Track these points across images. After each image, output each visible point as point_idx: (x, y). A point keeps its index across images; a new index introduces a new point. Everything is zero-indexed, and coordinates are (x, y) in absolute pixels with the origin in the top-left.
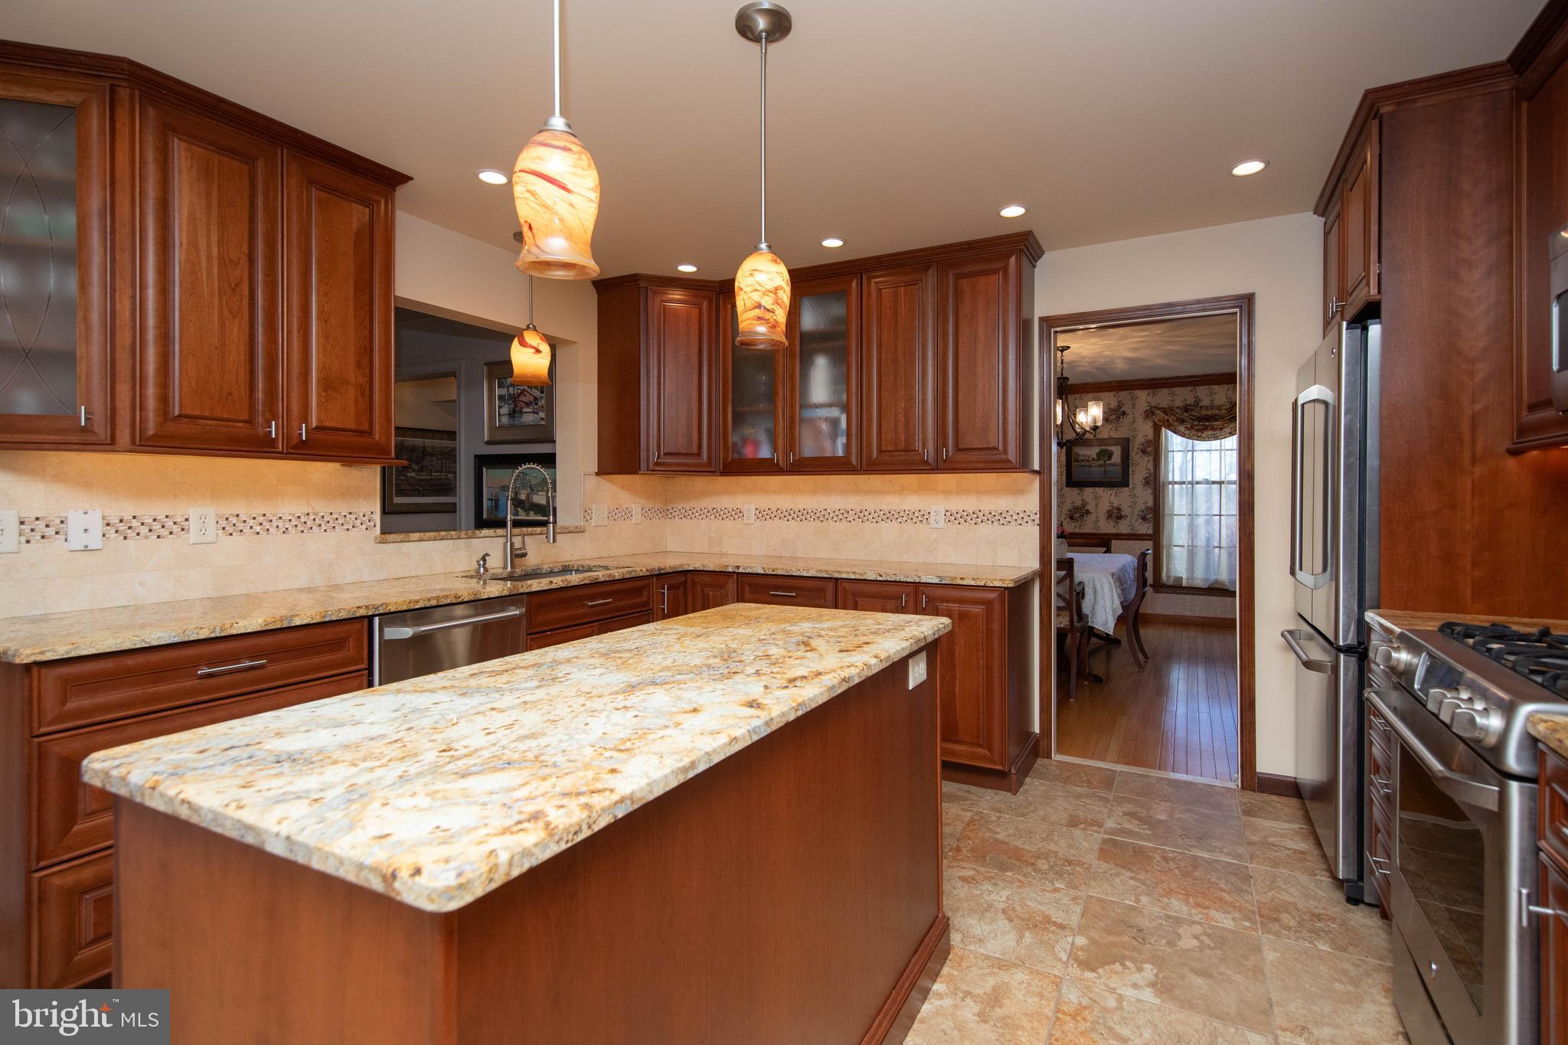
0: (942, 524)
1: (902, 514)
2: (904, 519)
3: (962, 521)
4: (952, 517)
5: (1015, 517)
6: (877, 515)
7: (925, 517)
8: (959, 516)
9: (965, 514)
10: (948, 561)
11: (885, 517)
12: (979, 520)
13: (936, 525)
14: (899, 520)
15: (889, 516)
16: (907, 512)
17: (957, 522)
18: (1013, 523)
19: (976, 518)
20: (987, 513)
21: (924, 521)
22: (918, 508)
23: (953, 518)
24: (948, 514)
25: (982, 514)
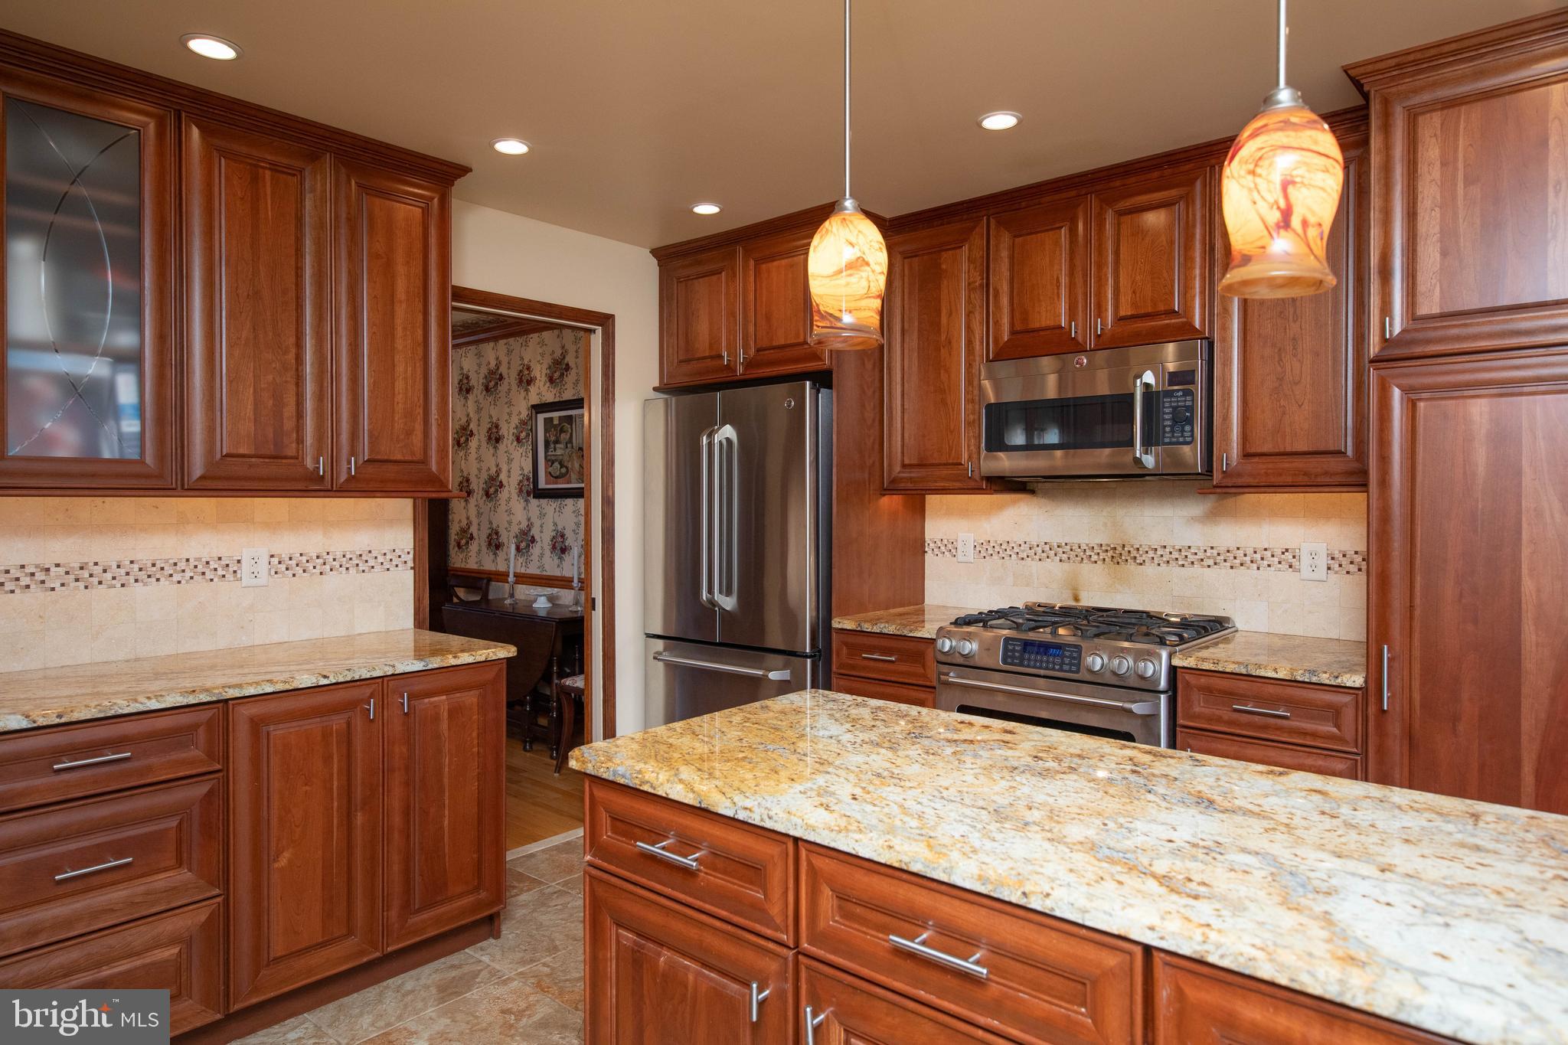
0: (263, 578)
1: (182, 565)
2: (188, 574)
3: (299, 570)
4: (282, 565)
5: (381, 559)
6: (123, 571)
7: (231, 569)
8: (293, 562)
9: (304, 559)
10: (275, 639)
11: (142, 575)
12: (328, 567)
13: (255, 582)
14: (176, 577)
15: (153, 572)
16: (192, 563)
17: (290, 573)
18: (378, 568)
19: (325, 564)
20: (339, 555)
21: (230, 576)
22: (216, 555)
23: (283, 567)
24: (275, 561)
25: (330, 557)
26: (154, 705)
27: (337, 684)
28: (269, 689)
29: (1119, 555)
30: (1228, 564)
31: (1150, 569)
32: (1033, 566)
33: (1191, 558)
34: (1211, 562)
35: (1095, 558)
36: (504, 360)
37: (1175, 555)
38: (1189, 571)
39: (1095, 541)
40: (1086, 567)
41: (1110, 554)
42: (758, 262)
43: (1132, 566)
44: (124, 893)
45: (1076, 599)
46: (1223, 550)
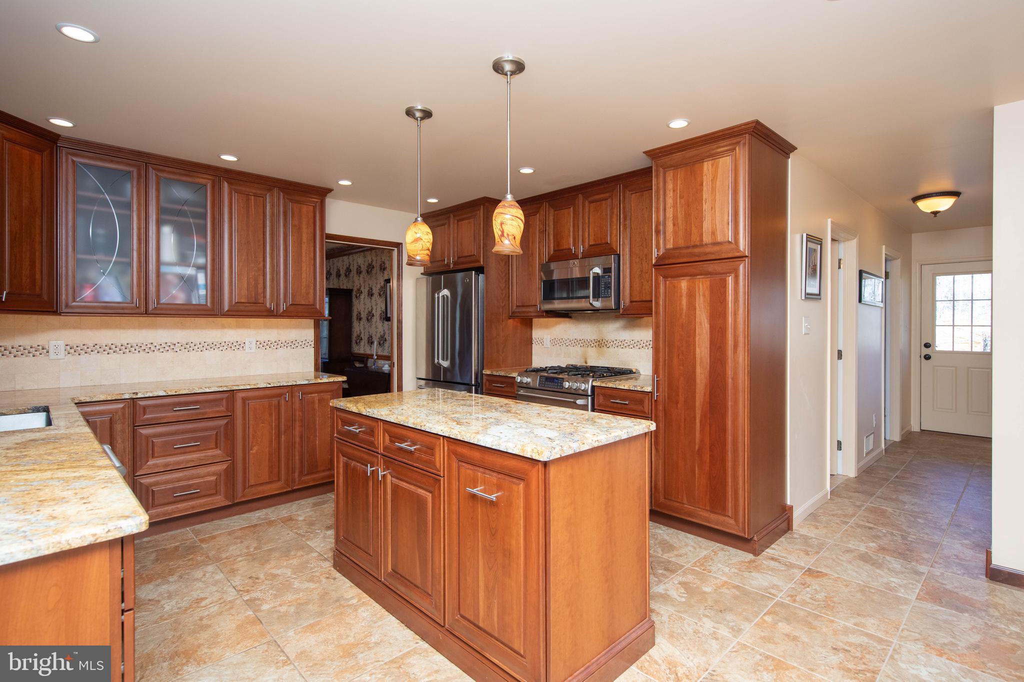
0: (254, 350)
1: (223, 344)
2: (225, 347)
3: (268, 347)
4: (261, 345)
5: (300, 343)
6: (201, 346)
7: (242, 346)
8: (265, 344)
9: (270, 343)
10: (258, 373)
11: (209, 347)
12: (279, 346)
13: (250, 351)
14: (221, 349)
15: (212, 346)
16: (227, 343)
17: (264, 348)
18: (299, 347)
19: (278, 345)
20: (284, 342)
21: (241, 349)
22: (236, 340)
23: (261, 346)
24: (258, 343)
25: (280, 342)
26: (207, 390)
27: (274, 387)
28: (249, 387)
29: (601, 344)
30: (638, 347)
31: (611, 349)
32: (571, 348)
33: (626, 345)
34: (632, 346)
35: (592, 345)
36: (374, 259)
37: (620, 343)
38: (625, 350)
39: (592, 339)
40: (590, 349)
41: (598, 343)
42: (458, 221)
43: (605, 348)
44: (198, 455)
45: (586, 363)
46: (636, 341)
